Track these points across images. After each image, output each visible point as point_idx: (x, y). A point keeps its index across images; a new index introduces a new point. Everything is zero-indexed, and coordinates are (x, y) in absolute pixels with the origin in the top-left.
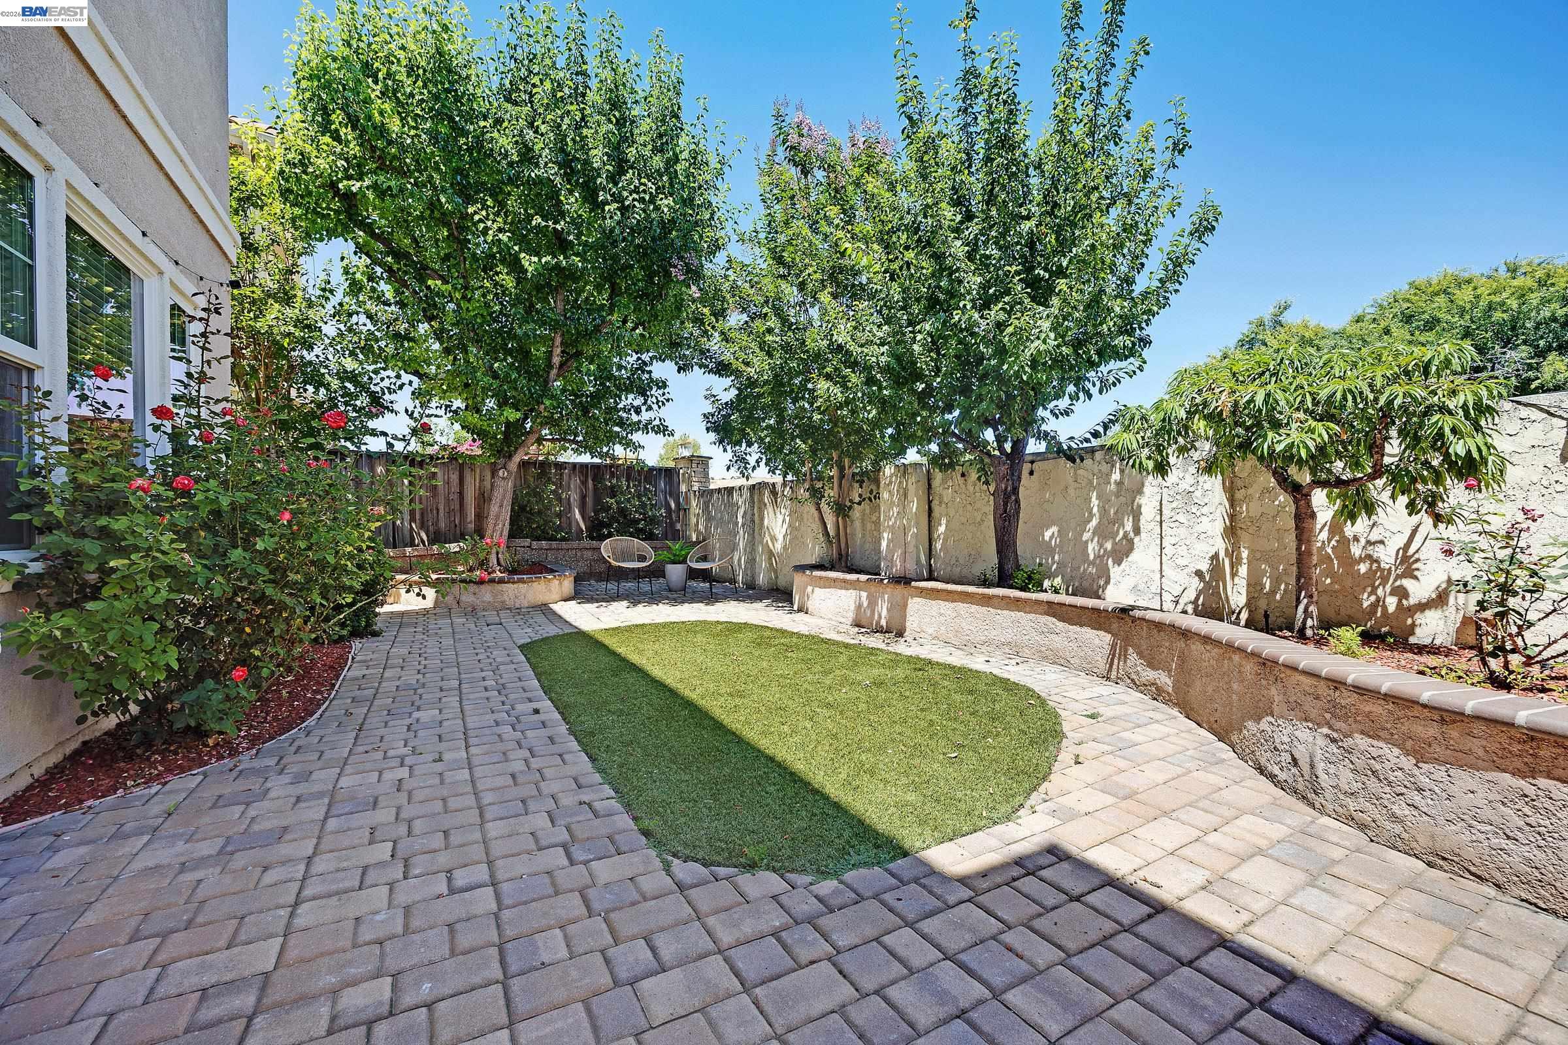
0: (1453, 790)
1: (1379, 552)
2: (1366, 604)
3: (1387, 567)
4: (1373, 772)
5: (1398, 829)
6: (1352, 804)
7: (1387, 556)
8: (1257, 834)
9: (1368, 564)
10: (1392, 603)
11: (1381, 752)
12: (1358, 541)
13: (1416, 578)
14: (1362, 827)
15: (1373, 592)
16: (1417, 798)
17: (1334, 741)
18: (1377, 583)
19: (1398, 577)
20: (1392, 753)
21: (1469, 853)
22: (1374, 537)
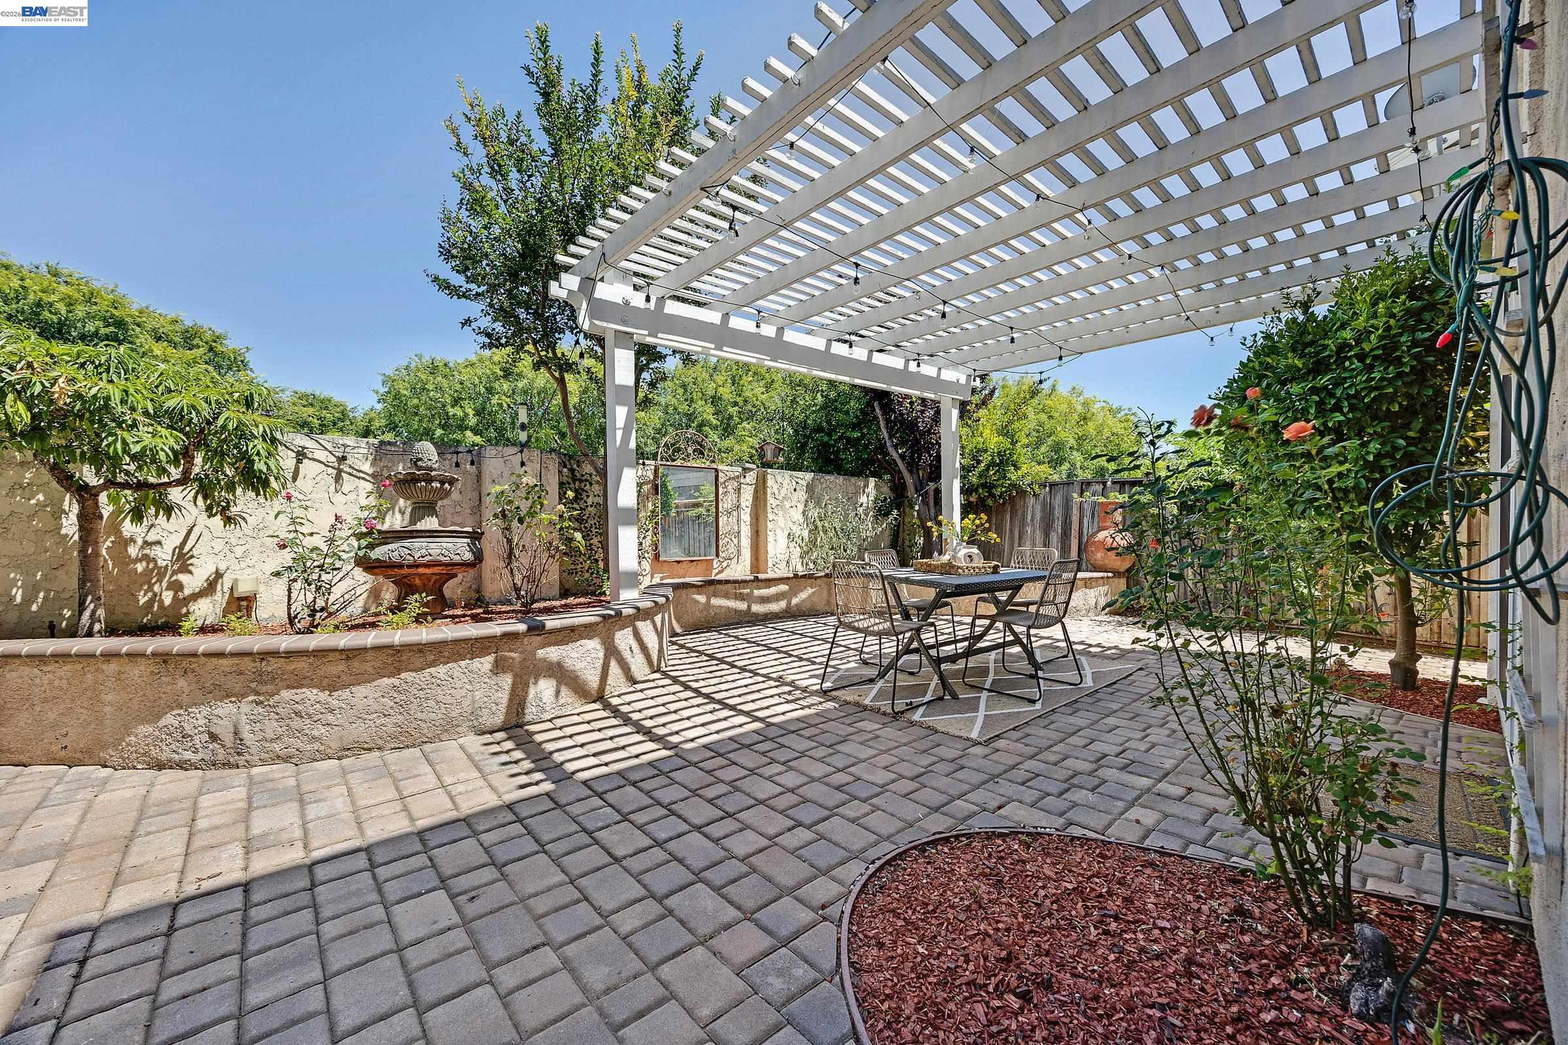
0: (354, 701)
1: (156, 552)
2: (141, 603)
3: (164, 564)
4: (296, 713)
5: (316, 746)
6: (277, 747)
7: (164, 555)
8: (222, 804)
9: (144, 564)
10: (168, 598)
11: (303, 696)
12: (135, 542)
13: (191, 572)
14: (287, 759)
15: (150, 588)
16: (330, 718)
17: (258, 703)
18: (154, 580)
19: (174, 573)
20: (312, 694)
21: (365, 737)
22: (151, 537)
